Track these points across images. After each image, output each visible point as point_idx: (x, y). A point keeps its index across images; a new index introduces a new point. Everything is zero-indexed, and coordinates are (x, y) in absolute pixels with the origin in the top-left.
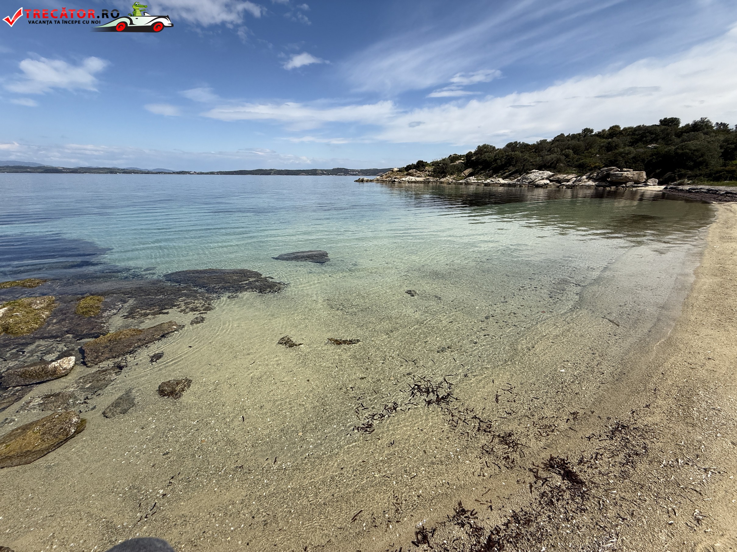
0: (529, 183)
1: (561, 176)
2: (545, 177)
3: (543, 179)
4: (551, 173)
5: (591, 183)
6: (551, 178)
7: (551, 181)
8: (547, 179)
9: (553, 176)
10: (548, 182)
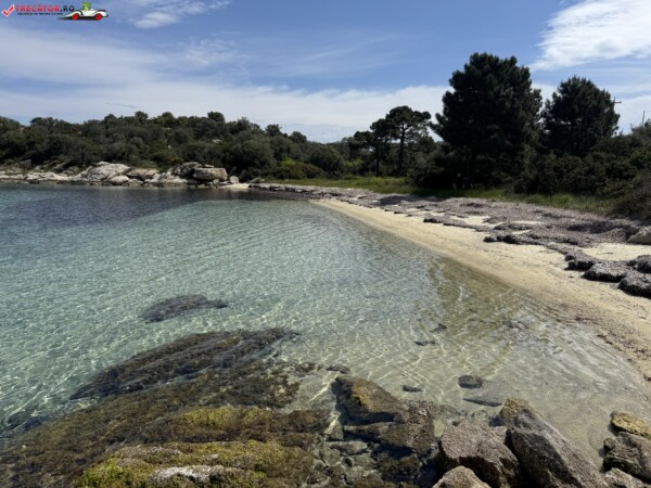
0: (102, 179)
1: (141, 171)
2: (121, 171)
3: (119, 175)
4: (127, 168)
5: (178, 180)
6: (130, 174)
7: (129, 177)
8: (124, 174)
9: (130, 170)
10: (127, 178)
